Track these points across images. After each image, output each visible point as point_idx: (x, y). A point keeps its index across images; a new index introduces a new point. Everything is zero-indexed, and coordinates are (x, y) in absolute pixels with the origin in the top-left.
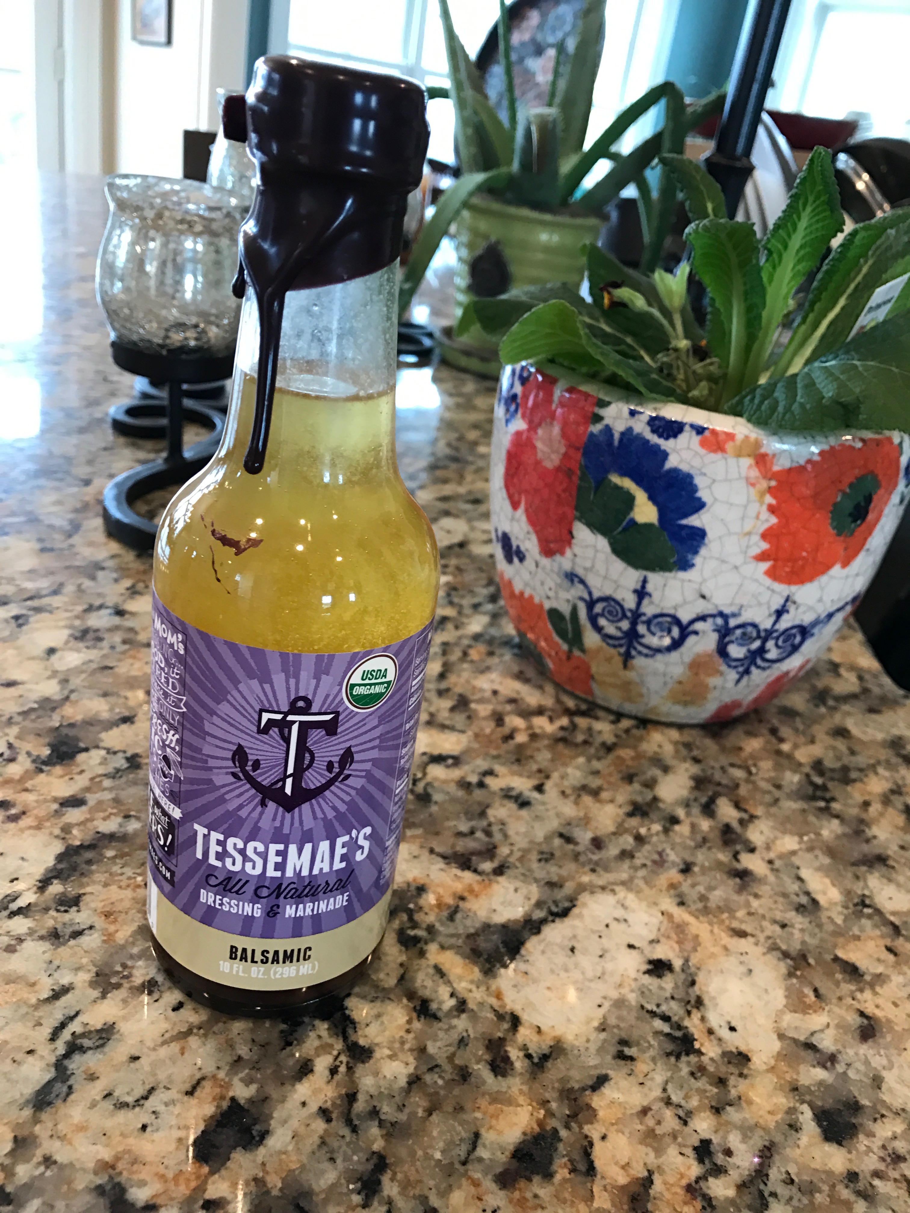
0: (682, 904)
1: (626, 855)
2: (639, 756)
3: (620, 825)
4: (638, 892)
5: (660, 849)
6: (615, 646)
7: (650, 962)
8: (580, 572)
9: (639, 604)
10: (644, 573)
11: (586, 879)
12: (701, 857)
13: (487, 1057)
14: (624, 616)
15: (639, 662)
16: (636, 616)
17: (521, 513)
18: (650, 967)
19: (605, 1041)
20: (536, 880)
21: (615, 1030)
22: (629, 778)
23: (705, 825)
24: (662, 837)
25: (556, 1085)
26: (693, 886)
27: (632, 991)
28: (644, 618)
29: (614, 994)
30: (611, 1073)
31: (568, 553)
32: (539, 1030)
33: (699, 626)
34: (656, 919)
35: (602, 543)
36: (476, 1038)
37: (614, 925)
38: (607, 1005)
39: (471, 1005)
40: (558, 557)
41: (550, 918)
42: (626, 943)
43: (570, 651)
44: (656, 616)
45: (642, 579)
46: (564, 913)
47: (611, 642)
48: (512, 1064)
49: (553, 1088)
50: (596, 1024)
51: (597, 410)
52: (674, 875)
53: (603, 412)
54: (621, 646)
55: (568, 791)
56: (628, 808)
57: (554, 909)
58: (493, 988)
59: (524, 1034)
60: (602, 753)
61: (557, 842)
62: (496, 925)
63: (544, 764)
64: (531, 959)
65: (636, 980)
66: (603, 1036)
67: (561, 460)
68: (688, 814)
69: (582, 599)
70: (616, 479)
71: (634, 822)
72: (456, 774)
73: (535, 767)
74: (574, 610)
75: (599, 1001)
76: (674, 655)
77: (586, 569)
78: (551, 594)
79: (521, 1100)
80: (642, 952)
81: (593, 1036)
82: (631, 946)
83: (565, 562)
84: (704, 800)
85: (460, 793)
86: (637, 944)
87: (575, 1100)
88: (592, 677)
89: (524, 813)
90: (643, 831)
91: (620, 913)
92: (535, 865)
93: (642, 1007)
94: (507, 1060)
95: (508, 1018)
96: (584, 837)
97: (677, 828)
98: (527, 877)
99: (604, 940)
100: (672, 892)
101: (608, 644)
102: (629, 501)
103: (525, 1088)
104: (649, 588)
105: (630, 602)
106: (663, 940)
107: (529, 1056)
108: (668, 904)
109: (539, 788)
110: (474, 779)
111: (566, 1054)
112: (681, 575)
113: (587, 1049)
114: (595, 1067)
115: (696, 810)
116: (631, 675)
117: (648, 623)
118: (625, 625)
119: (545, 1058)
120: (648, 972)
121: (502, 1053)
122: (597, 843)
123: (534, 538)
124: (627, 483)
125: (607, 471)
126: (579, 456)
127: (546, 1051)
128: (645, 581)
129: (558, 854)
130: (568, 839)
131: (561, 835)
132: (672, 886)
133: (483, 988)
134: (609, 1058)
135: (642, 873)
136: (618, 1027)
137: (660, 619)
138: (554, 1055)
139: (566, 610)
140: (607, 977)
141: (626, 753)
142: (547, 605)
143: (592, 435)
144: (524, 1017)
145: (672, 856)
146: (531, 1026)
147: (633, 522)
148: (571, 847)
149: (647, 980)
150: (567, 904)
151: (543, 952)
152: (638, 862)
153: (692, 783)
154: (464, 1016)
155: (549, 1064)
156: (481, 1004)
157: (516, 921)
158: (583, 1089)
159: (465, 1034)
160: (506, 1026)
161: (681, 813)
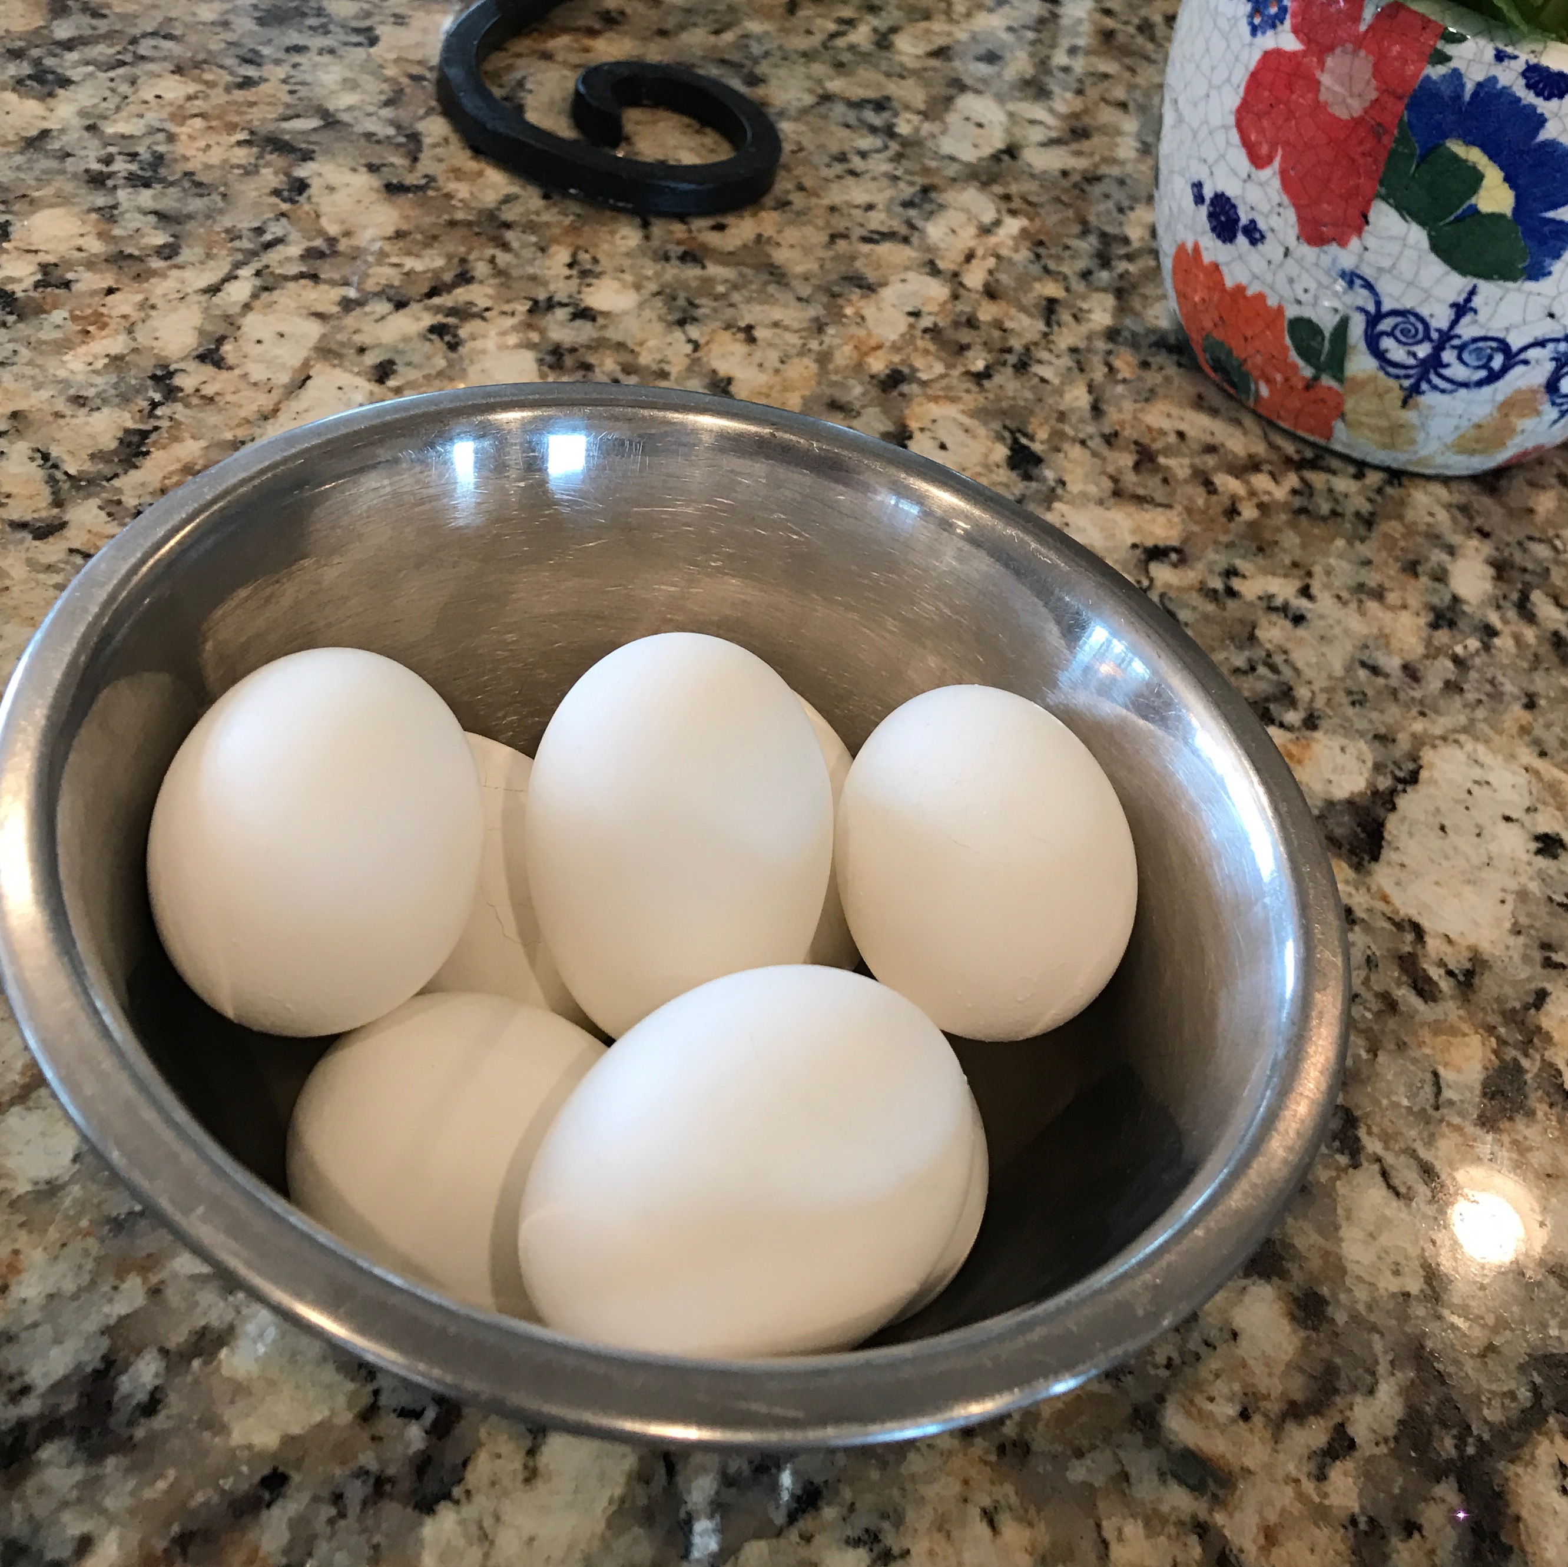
0: (1543, 754)
1: (1452, 687)
2: (1411, 531)
3: (1428, 643)
4: (1487, 741)
5: (1489, 676)
6: (1397, 377)
7: (1538, 838)
8: (1368, 272)
9: (1454, 323)
10: (1475, 281)
11: (1418, 726)
12: (1540, 683)
13: (1404, 978)
14: (1427, 337)
15: (1429, 398)
16: (1446, 337)
17: (1270, 175)
18: (1540, 845)
19: (1526, 946)
20: (1361, 734)
21: (1533, 932)
22: (1412, 568)
23: (1530, 634)
24: (1484, 656)
25: (1495, 1006)
26: (1548, 726)
27: (1531, 879)
28: (1456, 342)
29: (1513, 885)
30: (1549, 987)
31: (1355, 243)
32: (1449, 940)
33: (1532, 354)
34: (1523, 778)
35: (1418, 235)
36: (1383, 956)
37: (1475, 789)
38: (1510, 899)
39: (1360, 913)
40: (1333, 248)
41: (1400, 787)
42: (1500, 814)
43: (1316, 378)
44: (1475, 340)
45: (1469, 288)
46: (1413, 779)
47: (1391, 370)
48: (1436, 984)
49: (1493, 1011)
50: (1508, 925)
51: (1440, 45)
52: (1517, 712)
53: (1450, 49)
54: (1407, 377)
55: (1345, 594)
56: (1431, 617)
57: (1401, 774)
58: (1374, 888)
59: (1434, 945)
60: (1362, 530)
61: (1363, 674)
62: (1340, 802)
63: (1298, 554)
64: (1401, 845)
65: (1529, 864)
66: (1521, 940)
67: (1366, 111)
68: (1505, 621)
69: (1362, 310)
70: (1458, 148)
71: (1442, 636)
72: (1190, 576)
73: (1287, 560)
74: (1343, 326)
75: (1500, 895)
76: (1487, 390)
77: (1380, 270)
78: (1302, 297)
79: (1465, 1027)
80: (1523, 825)
81: (1512, 941)
82: (1508, 819)
83: (1347, 257)
84: (1515, 596)
85: (1210, 608)
86: (1514, 816)
87: (1523, 1022)
88: (1342, 416)
89: (1301, 632)
90: (1459, 650)
91: (1477, 773)
92: (1350, 711)
93: (1550, 899)
94: (1429, 979)
95: (1406, 925)
96: (1392, 664)
97: (1497, 641)
98: (1347, 729)
99: (1473, 812)
100: (1527, 738)
101: (1387, 374)
102: (1474, 179)
103: (1462, 1012)
104: (1477, 302)
105: (1440, 318)
106: (1540, 806)
107: (1450, 973)
108: (1527, 756)
109: (1305, 592)
110: (1217, 584)
111: (1490, 967)
112: (1530, 286)
113: (1511, 958)
114: (1529, 980)
115: (1512, 614)
116: (1409, 416)
117: (1461, 349)
118: (1423, 351)
119: (1469, 974)
120: (1539, 852)
121: (1421, 974)
122: (1411, 672)
123: (1291, 215)
124: (1475, 156)
125: (1445, 136)
126: (1400, 108)
127: (1468, 965)
128: (1473, 292)
129: (1370, 692)
130: (1375, 670)
131: (1363, 664)
132: (1524, 730)
133: (1363, 890)
134: (1538, 969)
135: (1481, 713)
136: (1532, 927)
137: (1481, 344)
138: (1477, 969)
139: (1328, 323)
140: (1495, 862)
141: (1392, 527)
142: (1292, 312)
143: (1428, 78)
144: (1425, 923)
145: (1509, 687)
146: (1437, 935)
147: (1474, 210)
148: (1381, 681)
149: (1541, 862)
150: (1411, 766)
151: (1411, 835)
152: (1471, 696)
153: (1490, 571)
154: (1357, 928)
155: (1476, 981)
156: (1370, 910)
157: (1362, 794)
158: (1526, 1008)
159: (1369, 952)
160: (1409, 937)
161: (1494, 618)
